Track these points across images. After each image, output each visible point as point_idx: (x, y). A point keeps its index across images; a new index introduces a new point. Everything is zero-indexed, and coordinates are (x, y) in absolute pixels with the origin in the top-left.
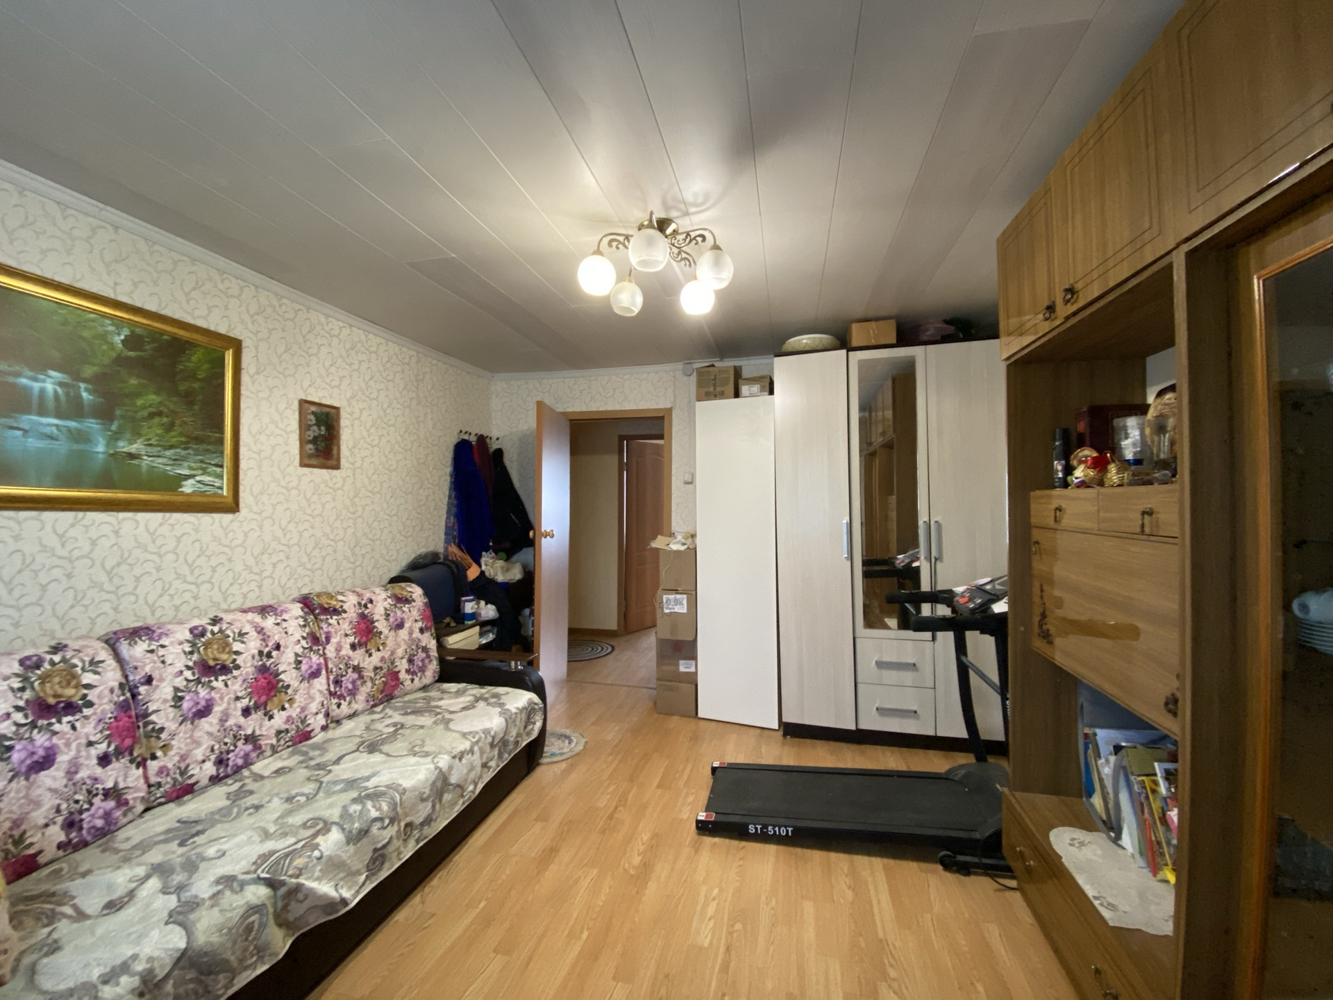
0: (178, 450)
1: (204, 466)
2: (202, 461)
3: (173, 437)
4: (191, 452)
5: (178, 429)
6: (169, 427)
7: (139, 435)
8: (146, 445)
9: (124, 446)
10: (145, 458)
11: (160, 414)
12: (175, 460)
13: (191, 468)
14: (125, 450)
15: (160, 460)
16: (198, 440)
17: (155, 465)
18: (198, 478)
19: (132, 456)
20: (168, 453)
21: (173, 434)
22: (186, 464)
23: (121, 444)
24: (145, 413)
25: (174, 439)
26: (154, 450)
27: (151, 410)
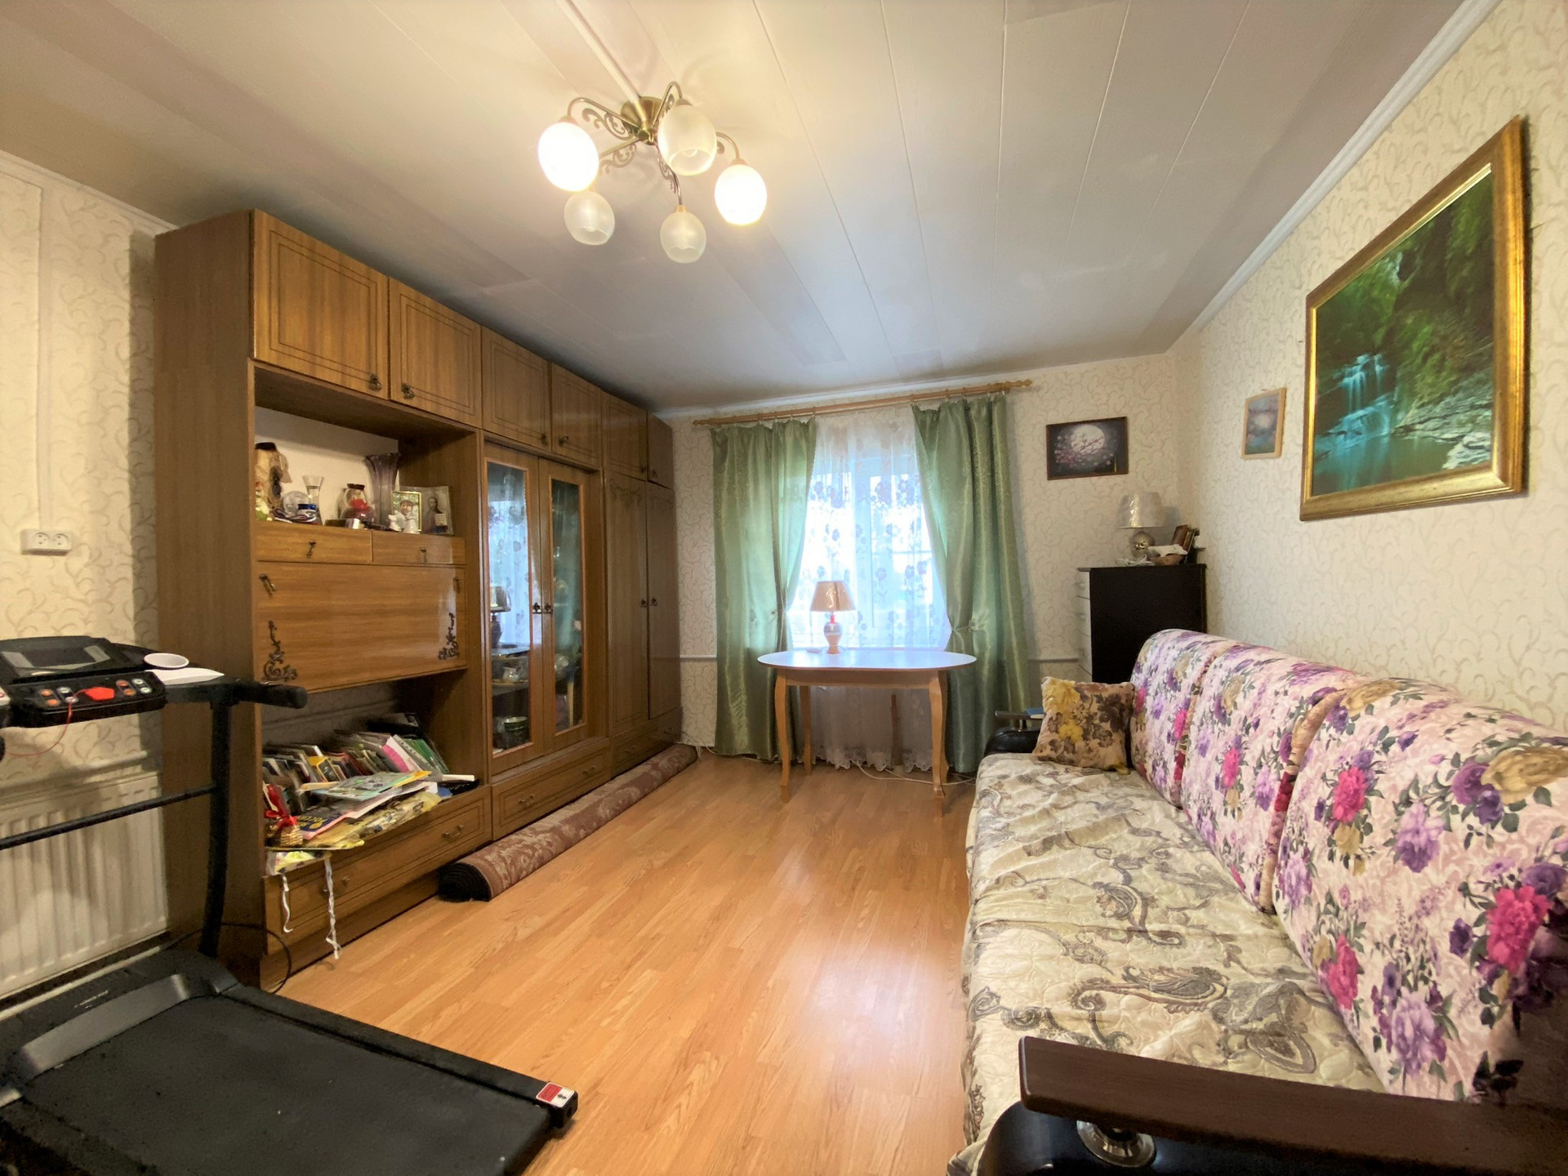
0: (1448, 400)
1: (1474, 413)
2: (1473, 407)
3: (1444, 380)
4: (1460, 395)
5: (1449, 363)
6: (1439, 368)
7: (1413, 394)
8: (1419, 408)
9: (1404, 419)
10: (1418, 427)
11: (1433, 350)
12: (1444, 417)
13: (1461, 425)
14: (1402, 424)
15: (1431, 424)
16: (1467, 370)
17: (1427, 433)
18: (1466, 440)
19: (1408, 429)
20: (1438, 410)
21: (1444, 374)
22: (1454, 419)
23: (1400, 417)
24: (1419, 360)
25: (1445, 383)
26: (1423, 412)
27: (1426, 349)
